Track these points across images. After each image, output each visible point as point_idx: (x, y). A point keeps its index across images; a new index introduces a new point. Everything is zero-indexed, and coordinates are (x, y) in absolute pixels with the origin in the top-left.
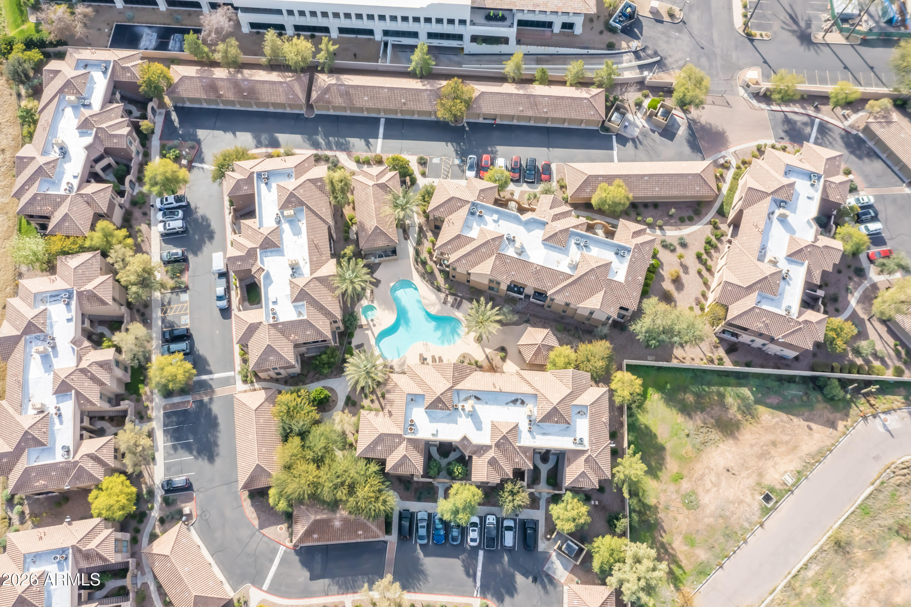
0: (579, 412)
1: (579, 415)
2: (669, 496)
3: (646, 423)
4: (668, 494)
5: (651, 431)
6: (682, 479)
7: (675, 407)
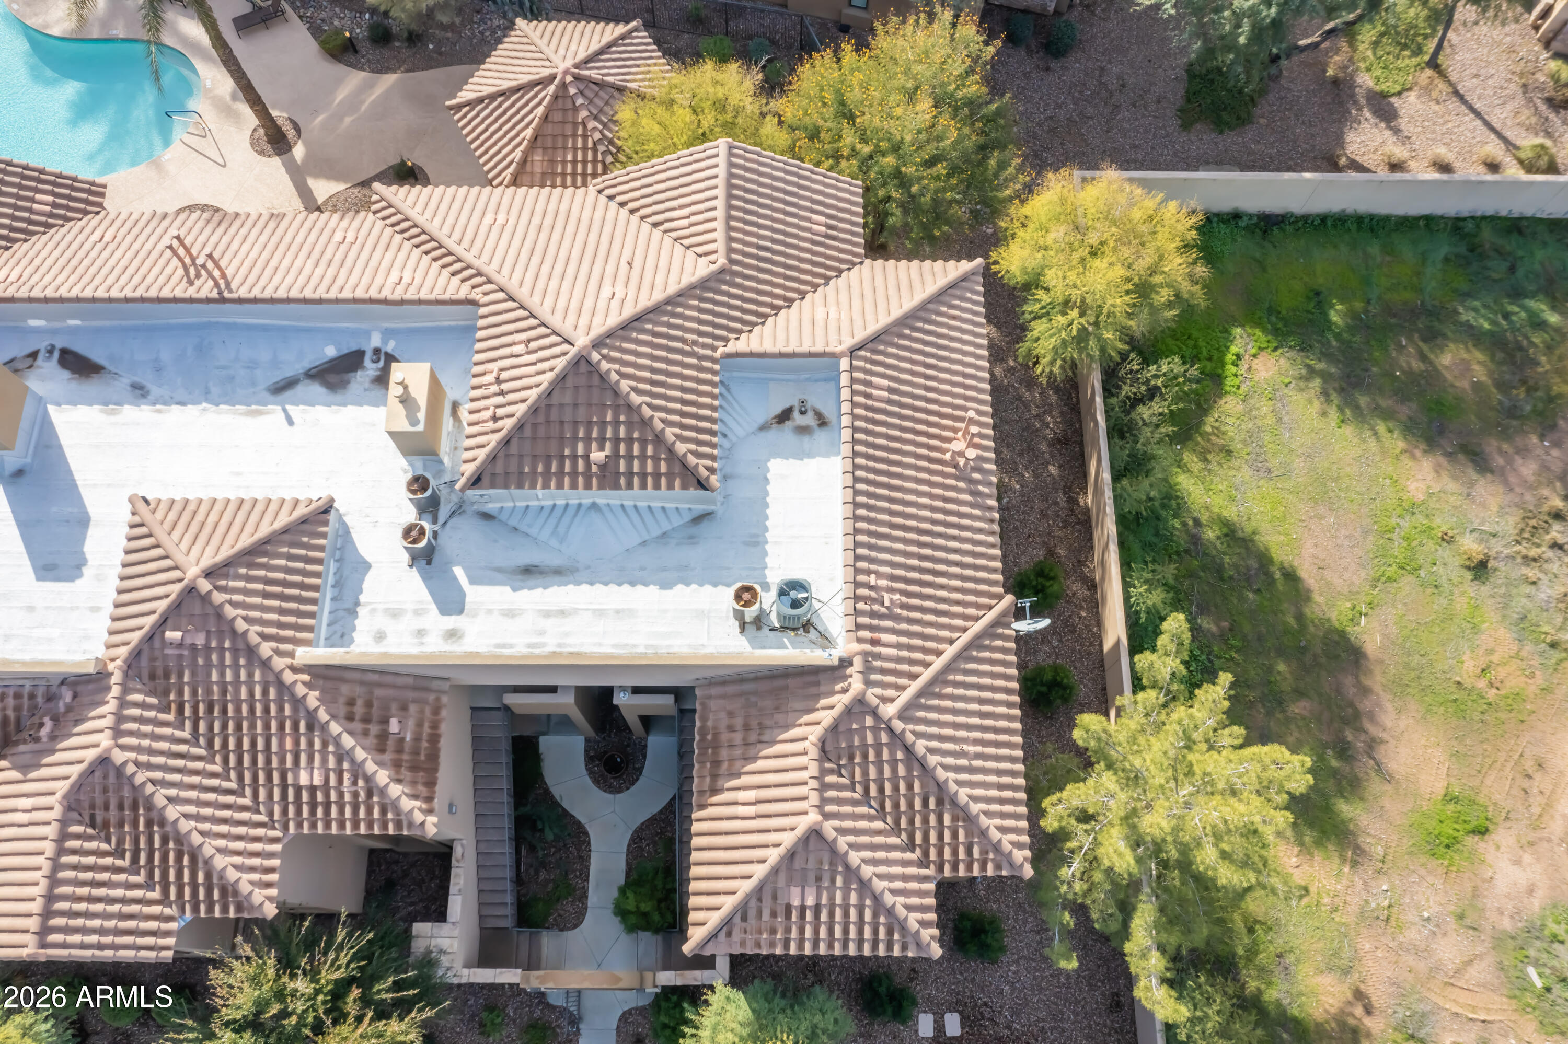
0: (784, 416)
1: (786, 433)
2: (1416, 951)
3: (1231, 512)
4: (1412, 935)
5: (1264, 560)
6: (1482, 832)
7: (1387, 415)
